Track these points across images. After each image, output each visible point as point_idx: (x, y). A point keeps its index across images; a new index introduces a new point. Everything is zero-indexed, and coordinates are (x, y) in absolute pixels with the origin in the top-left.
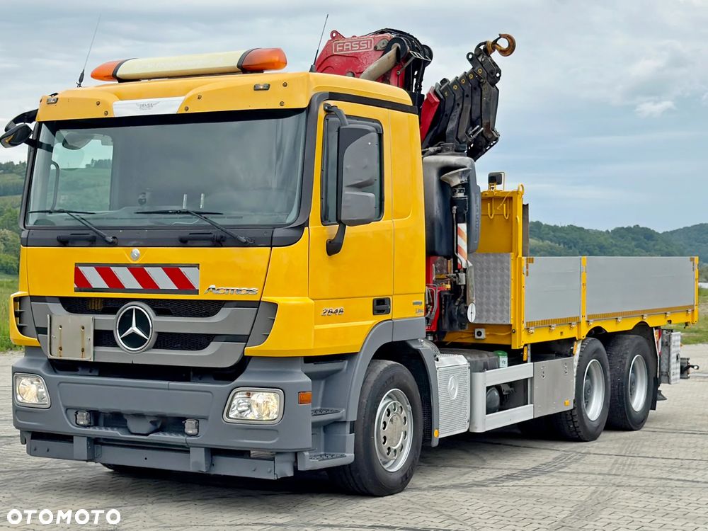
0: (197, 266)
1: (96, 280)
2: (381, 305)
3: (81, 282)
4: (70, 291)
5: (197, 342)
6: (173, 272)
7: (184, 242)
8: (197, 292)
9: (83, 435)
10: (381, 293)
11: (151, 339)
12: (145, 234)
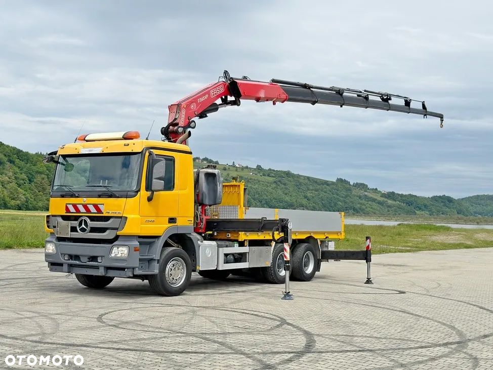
0: (103, 204)
1: (72, 209)
2: (172, 220)
3: (68, 210)
4: (64, 213)
5: (103, 230)
6: (96, 206)
7: (99, 196)
8: (103, 213)
9: (66, 263)
10: (172, 216)
11: (88, 229)
12: (89, 193)
